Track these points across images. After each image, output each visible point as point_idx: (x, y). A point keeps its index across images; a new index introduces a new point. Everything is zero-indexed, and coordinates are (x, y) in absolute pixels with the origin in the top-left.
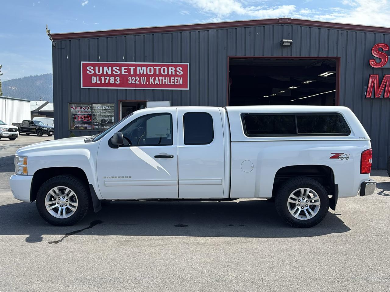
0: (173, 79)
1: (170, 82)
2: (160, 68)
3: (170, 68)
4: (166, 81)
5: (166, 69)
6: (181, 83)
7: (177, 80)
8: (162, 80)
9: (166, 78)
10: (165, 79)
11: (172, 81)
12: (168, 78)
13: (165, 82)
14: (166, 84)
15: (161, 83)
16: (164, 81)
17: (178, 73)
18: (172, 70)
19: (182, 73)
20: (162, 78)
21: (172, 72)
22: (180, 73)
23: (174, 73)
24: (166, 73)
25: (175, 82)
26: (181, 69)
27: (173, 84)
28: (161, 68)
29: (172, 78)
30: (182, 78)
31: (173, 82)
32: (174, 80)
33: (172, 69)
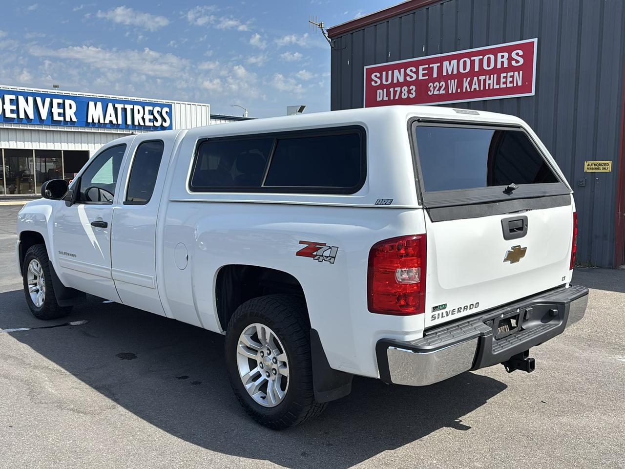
0: (504, 77)
1: (498, 83)
2: (481, 57)
3: (499, 55)
4: (491, 82)
5: (492, 57)
6: (520, 84)
7: (512, 77)
8: (485, 80)
9: (492, 76)
10: (490, 79)
11: (503, 80)
12: (495, 76)
13: (489, 84)
14: (491, 88)
15: (482, 89)
16: (488, 82)
17: (513, 63)
18: (503, 59)
19: (521, 61)
20: (484, 77)
21: (502, 62)
22: (517, 62)
23: (506, 65)
24: (492, 66)
25: (508, 82)
26: (521, 53)
27: (504, 86)
28: (483, 58)
29: (503, 75)
30: (521, 72)
31: (504, 83)
32: (506, 77)
33: (503, 57)
